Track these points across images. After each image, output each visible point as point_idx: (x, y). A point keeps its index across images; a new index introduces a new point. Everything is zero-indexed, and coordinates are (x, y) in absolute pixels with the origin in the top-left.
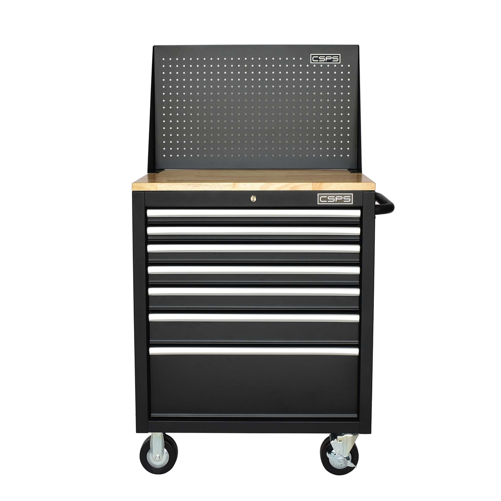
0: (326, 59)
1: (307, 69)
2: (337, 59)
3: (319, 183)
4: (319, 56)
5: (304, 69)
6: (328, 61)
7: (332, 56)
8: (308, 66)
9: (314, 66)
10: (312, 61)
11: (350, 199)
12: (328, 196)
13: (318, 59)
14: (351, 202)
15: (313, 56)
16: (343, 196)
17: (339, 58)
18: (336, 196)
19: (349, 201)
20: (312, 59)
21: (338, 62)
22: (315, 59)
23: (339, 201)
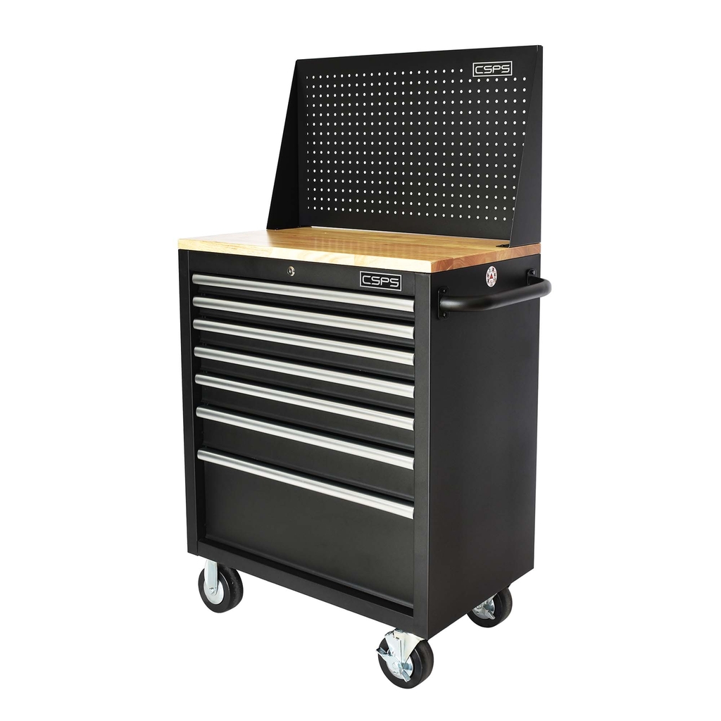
0: (494, 69)
1: (470, 86)
2: (507, 68)
3: (363, 256)
4: (484, 65)
5: (466, 86)
6: (496, 72)
8: (470, 81)
9: (479, 80)
10: (475, 74)
11: (398, 283)
12: (372, 275)
13: (482, 70)
14: (399, 288)
15: (476, 65)
16: (390, 277)
17: (510, 67)
18: (381, 276)
19: (397, 286)
20: (475, 70)
21: (510, 73)
22: (479, 70)
23: (385, 285)
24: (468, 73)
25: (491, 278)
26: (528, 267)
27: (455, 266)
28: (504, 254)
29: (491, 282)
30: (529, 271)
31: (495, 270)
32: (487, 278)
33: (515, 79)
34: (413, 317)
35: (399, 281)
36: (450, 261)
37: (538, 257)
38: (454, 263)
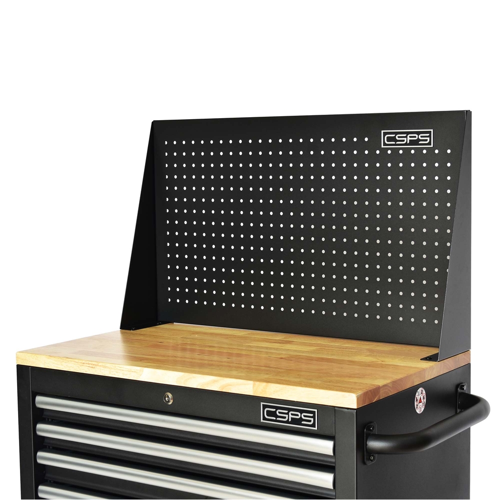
0: (409, 139)
1: (377, 158)
2: (426, 138)
3: (264, 384)
4: (396, 133)
5: (372, 158)
6: (412, 143)
7: (418, 133)
8: (378, 152)
9: (389, 152)
10: (385, 144)
11: (312, 419)
12: (277, 408)
13: (393, 139)
14: (313, 425)
15: (385, 134)
16: (301, 412)
17: (430, 136)
18: (289, 410)
19: (311, 423)
20: (384, 139)
21: (429, 144)
22: (389, 139)
23: (294, 421)
24: (375, 143)
25: (420, 402)
26: (458, 382)
27: (382, 395)
28: (432, 370)
29: (420, 408)
30: (460, 386)
31: (424, 392)
32: (416, 404)
33: (437, 151)
34: (333, 460)
35: (314, 417)
36: (377, 390)
37: (468, 367)
38: (382, 392)
